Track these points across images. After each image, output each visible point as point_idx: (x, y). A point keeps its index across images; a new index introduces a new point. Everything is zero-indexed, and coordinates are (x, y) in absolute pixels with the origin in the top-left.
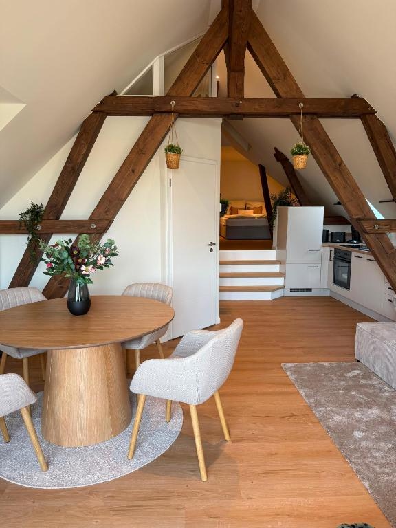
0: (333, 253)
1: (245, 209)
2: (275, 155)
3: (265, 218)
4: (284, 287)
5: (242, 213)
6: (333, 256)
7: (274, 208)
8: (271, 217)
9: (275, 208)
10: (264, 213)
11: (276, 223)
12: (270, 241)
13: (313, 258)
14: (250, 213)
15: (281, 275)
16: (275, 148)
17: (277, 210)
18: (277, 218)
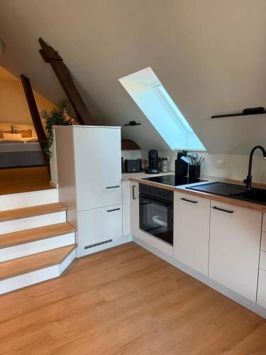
0: (137, 190)
1: (12, 133)
2: (40, 51)
3: (35, 142)
4: (76, 245)
5: (8, 137)
6: (137, 193)
7: (47, 128)
8: (44, 141)
9: (49, 128)
10: (35, 137)
11: (53, 149)
12: (45, 168)
13: (112, 199)
14: (18, 137)
15: (70, 227)
16: (41, 41)
17: (54, 131)
18: (54, 143)
